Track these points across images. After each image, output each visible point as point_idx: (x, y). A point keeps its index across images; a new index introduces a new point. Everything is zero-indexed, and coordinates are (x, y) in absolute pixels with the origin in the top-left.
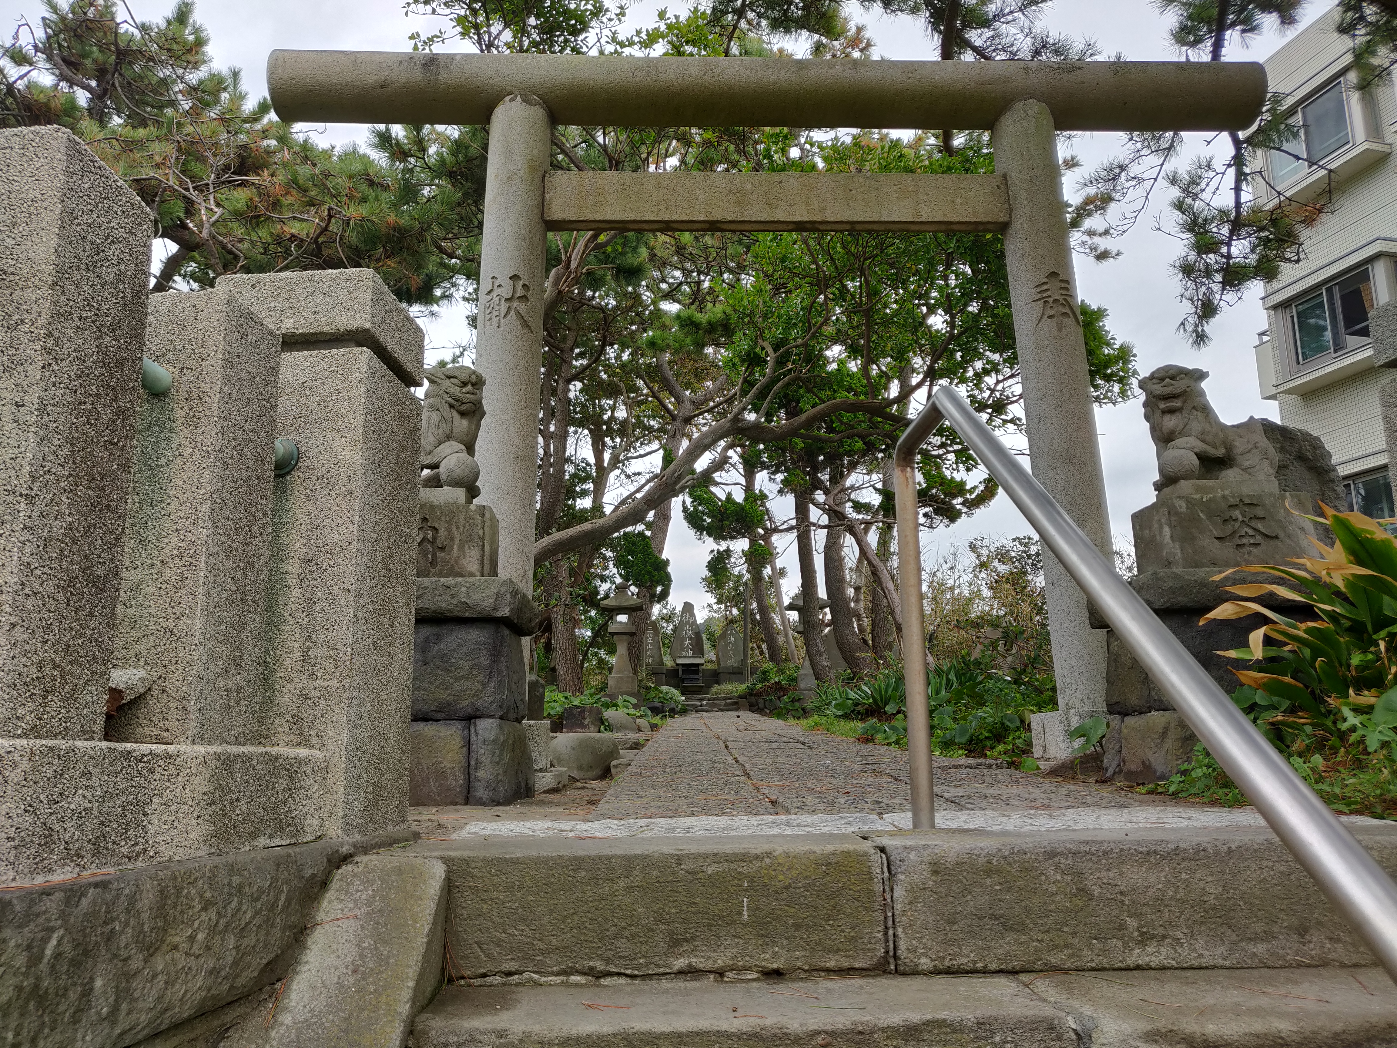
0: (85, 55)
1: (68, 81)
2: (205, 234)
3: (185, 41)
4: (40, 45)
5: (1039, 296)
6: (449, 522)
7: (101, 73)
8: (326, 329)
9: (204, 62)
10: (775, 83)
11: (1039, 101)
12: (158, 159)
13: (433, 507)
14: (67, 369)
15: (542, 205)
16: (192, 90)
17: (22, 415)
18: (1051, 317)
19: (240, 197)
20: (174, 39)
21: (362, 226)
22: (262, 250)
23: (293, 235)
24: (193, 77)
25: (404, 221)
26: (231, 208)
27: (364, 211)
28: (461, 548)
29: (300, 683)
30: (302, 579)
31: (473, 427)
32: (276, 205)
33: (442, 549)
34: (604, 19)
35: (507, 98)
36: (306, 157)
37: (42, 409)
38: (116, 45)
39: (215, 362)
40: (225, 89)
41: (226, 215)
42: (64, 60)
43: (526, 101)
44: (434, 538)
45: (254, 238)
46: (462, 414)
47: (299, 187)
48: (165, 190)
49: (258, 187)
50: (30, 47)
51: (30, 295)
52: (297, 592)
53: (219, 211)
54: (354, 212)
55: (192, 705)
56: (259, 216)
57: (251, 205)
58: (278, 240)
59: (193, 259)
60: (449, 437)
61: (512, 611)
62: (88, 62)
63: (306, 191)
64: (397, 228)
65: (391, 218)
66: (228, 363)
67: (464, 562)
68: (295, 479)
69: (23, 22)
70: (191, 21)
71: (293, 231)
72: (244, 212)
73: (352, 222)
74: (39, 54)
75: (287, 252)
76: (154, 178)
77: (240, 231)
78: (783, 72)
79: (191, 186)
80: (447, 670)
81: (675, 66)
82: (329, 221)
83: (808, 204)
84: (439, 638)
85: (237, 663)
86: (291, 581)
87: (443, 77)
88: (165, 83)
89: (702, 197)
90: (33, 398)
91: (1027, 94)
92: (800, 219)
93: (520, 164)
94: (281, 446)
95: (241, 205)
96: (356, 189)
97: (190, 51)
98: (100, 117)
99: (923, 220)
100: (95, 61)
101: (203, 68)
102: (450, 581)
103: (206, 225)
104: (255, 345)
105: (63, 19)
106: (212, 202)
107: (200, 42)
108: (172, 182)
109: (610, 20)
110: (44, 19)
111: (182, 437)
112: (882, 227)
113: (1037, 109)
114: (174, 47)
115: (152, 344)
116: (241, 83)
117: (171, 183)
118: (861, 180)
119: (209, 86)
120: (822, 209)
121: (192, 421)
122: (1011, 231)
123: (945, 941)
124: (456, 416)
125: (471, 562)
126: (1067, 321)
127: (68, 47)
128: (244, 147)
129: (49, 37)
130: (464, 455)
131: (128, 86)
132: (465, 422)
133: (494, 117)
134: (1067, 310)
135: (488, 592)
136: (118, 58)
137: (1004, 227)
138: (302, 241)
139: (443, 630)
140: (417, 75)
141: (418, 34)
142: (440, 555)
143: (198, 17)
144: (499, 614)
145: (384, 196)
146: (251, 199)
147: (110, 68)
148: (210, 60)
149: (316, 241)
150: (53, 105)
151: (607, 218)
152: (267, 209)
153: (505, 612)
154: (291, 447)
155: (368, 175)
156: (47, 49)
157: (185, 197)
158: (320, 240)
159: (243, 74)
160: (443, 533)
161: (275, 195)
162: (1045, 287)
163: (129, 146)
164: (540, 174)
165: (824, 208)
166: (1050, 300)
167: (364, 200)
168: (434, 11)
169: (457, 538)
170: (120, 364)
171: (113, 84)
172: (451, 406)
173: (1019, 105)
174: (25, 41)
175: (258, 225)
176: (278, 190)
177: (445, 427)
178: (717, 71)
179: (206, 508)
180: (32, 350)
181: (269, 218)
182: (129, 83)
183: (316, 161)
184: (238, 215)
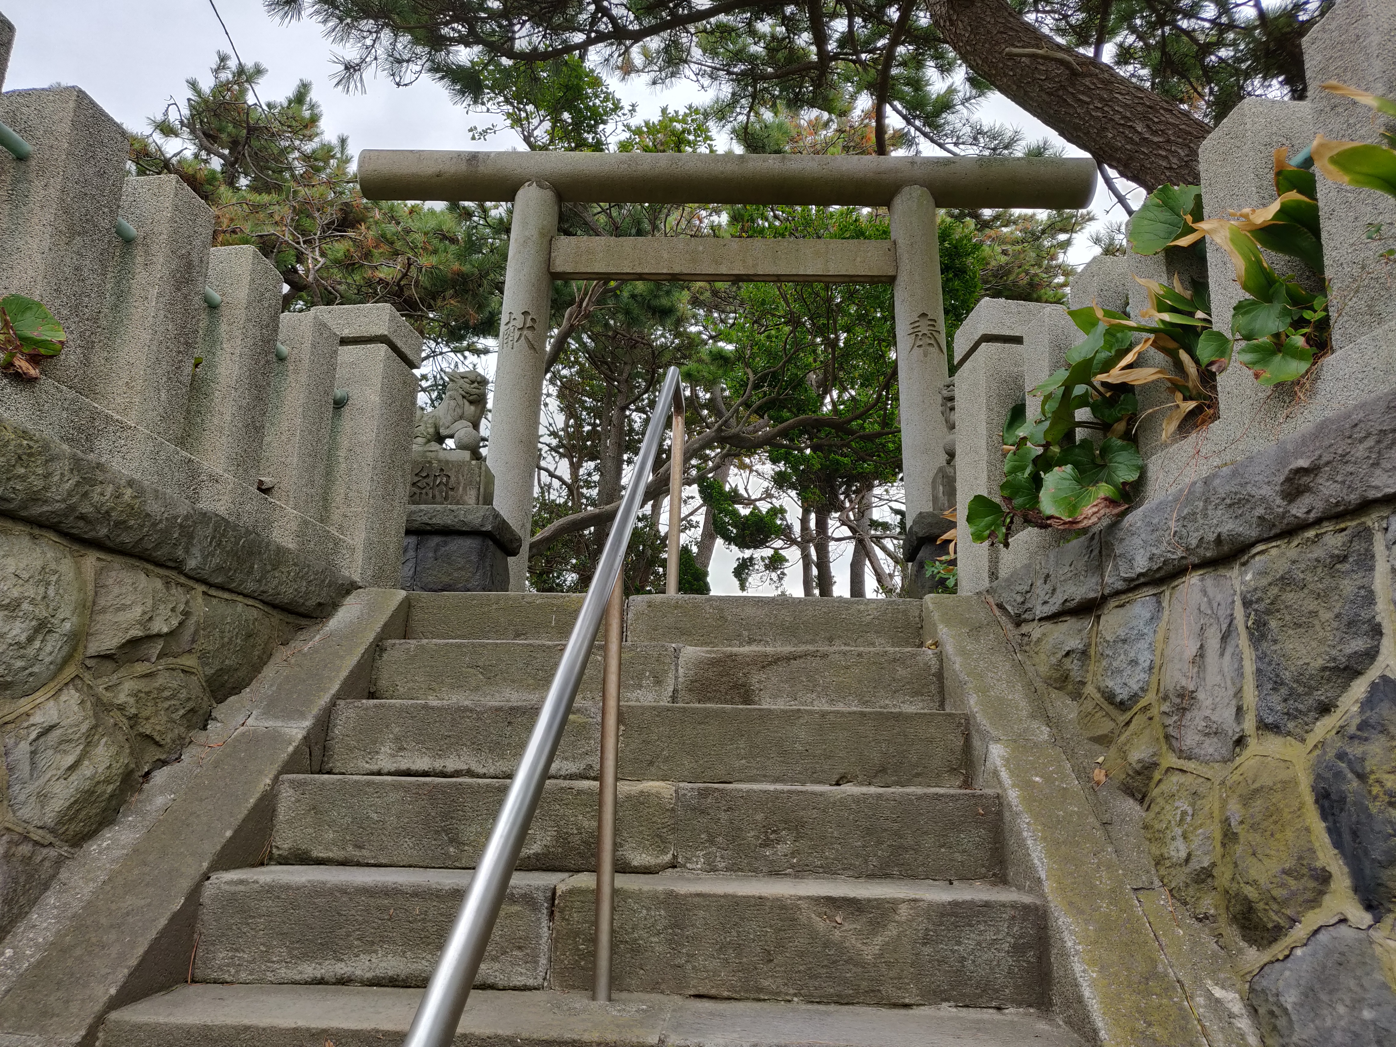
0: (221, 130)
1: (206, 150)
2: (311, 278)
3: (303, 118)
4: (186, 121)
5: (912, 331)
6: (458, 472)
7: (234, 144)
8: (365, 334)
9: (317, 134)
10: (722, 173)
11: (921, 186)
12: (277, 218)
13: (447, 462)
14: (250, 342)
15: (549, 261)
16: (306, 158)
17: (234, 357)
18: (920, 346)
19: (340, 248)
20: (294, 118)
21: (432, 273)
22: (356, 291)
23: (381, 279)
24: (308, 147)
25: (466, 268)
26: (332, 257)
27: (434, 260)
28: (465, 489)
29: (343, 509)
30: (346, 458)
31: (478, 411)
32: (368, 255)
33: (452, 489)
34: (620, 114)
35: (527, 184)
36: (392, 217)
37: (241, 356)
38: (248, 123)
39: (307, 345)
40: (333, 157)
41: (328, 263)
42: (204, 134)
43: (540, 186)
44: (447, 482)
45: (350, 280)
46: (471, 402)
47: (387, 240)
48: (281, 243)
49: (354, 240)
50: (177, 122)
51: (238, 312)
52: (344, 465)
53: (322, 260)
54: (426, 261)
55: (291, 494)
56: (354, 264)
57: (348, 255)
58: (369, 283)
59: (301, 298)
60: (461, 418)
61: (493, 527)
62: (224, 136)
63: (392, 243)
64: (460, 274)
65: (456, 266)
66: (313, 346)
67: (466, 498)
68: (346, 410)
69: (172, 102)
70: (308, 99)
71: (382, 276)
72: (343, 261)
73: (424, 270)
74: (184, 128)
75: (375, 293)
76: (273, 234)
77: (337, 275)
78: (729, 164)
79: (301, 240)
80: (450, 564)
81: (649, 161)
82: (409, 268)
83: (744, 261)
84: (446, 543)
85: (312, 483)
86: (341, 460)
87: (482, 169)
88: (284, 152)
89: (666, 256)
90: (237, 351)
91: (912, 182)
92: (738, 272)
93: (533, 232)
94: (339, 393)
95: (340, 255)
96: (429, 243)
97: (306, 127)
98: (231, 182)
99: (830, 273)
100: (229, 135)
101: (316, 140)
102: (454, 507)
103: (312, 272)
104: (326, 339)
105: (206, 101)
106: (317, 253)
107: (314, 119)
108: (288, 238)
109: (624, 115)
110: (189, 100)
111: (292, 377)
112: (801, 279)
113: (919, 192)
114: (294, 124)
115: (281, 336)
116: (348, 148)
117: (286, 238)
118: (785, 244)
119: (320, 154)
120: (754, 266)
121: (296, 372)
122: (897, 282)
123: (651, 639)
124: (467, 403)
125: (471, 497)
126: (931, 349)
127: (208, 122)
128: (346, 204)
129: (192, 116)
130: (471, 429)
131: (255, 156)
132: (472, 408)
133: (517, 197)
134: (932, 342)
135: (478, 515)
136: (248, 133)
137: (892, 280)
138: (388, 284)
139: (448, 539)
140: (463, 167)
141: (476, 128)
142: (450, 493)
143: (314, 96)
144: (484, 529)
145: (453, 248)
146: (348, 250)
147: (242, 141)
148: (322, 133)
149: (398, 284)
150: (198, 176)
151: (596, 271)
152: (360, 258)
153: (489, 527)
154: (344, 394)
155: (442, 230)
156: (190, 125)
157: (296, 249)
158: (402, 283)
159: (349, 141)
160: (453, 479)
161: (368, 247)
162: (917, 324)
163: (256, 208)
164: (548, 238)
165: (757, 264)
166: (920, 334)
167: (435, 252)
168: (488, 110)
169: (462, 482)
170: (269, 342)
171: (244, 154)
172: (464, 397)
173: (906, 190)
174: (174, 117)
175: (353, 270)
176: (370, 243)
177: (459, 411)
178: (680, 164)
179: (300, 410)
180: (238, 333)
181: (362, 265)
182: (256, 153)
183: (401, 220)
184: (337, 262)
